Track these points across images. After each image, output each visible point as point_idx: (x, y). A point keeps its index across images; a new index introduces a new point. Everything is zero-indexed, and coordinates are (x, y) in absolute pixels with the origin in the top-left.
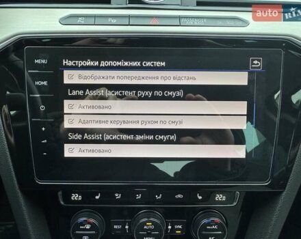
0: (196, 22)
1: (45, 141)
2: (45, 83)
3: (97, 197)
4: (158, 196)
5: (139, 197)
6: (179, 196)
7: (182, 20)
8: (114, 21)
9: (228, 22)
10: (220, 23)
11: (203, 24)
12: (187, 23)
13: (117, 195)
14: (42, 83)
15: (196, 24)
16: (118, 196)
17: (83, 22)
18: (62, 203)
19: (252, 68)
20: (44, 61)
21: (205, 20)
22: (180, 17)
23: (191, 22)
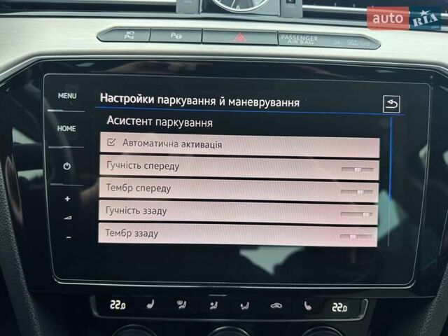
0: (303, 40)
1: (70, 218)
2: (72, 128)
3: (150, 306)
4: (245, 305)
5: (215, 307)
6: (277, 305)
7: (282, 37)
8: (179, 37)
9: (351, 43)
10: (337, 42)
11: (312, 44)
12: (290, 42)
13: (180, 303)
14: (67, 128)
15: (302, 43)
16: (182, 305)
17: (132, 38)
18: (96, 313)
19: (386, 110)
20: (71, 96)
21: (316, 38)
22: (278, 33)
23: (295, 40)
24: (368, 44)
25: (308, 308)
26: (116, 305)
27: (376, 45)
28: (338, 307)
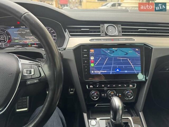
0: (123, 40)
1: (86, 70)
2: (86, 55)
3: (97, 86)
4: (114, 85)
6: (120, 85)
7: (119, 39)
8: (103, 40)
9: (130, 40)
10: (128, 40)
13: (103, 85)
18: (88, 88)
20: (86, 50)
22: (118, 39)
23: (121, 40)
24: (133, 40)
25: (125, 86)
26: (91, 86)
27: (134, 40)
28: (131, 86)
